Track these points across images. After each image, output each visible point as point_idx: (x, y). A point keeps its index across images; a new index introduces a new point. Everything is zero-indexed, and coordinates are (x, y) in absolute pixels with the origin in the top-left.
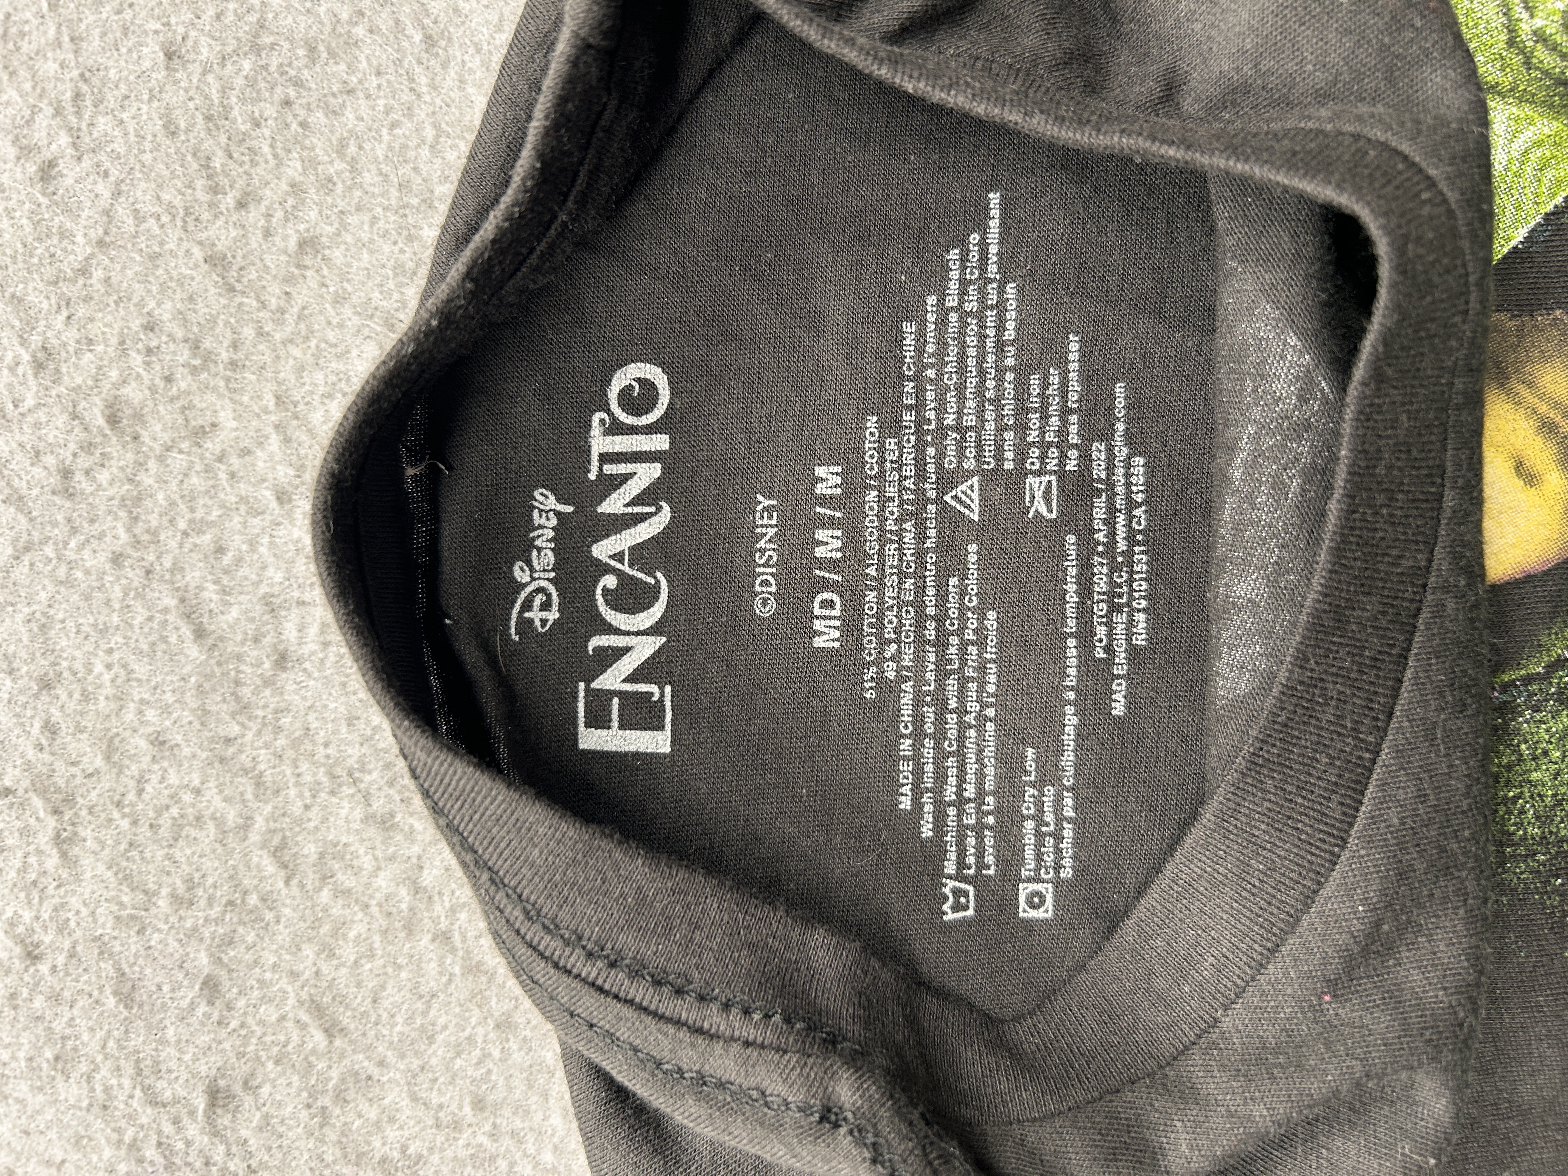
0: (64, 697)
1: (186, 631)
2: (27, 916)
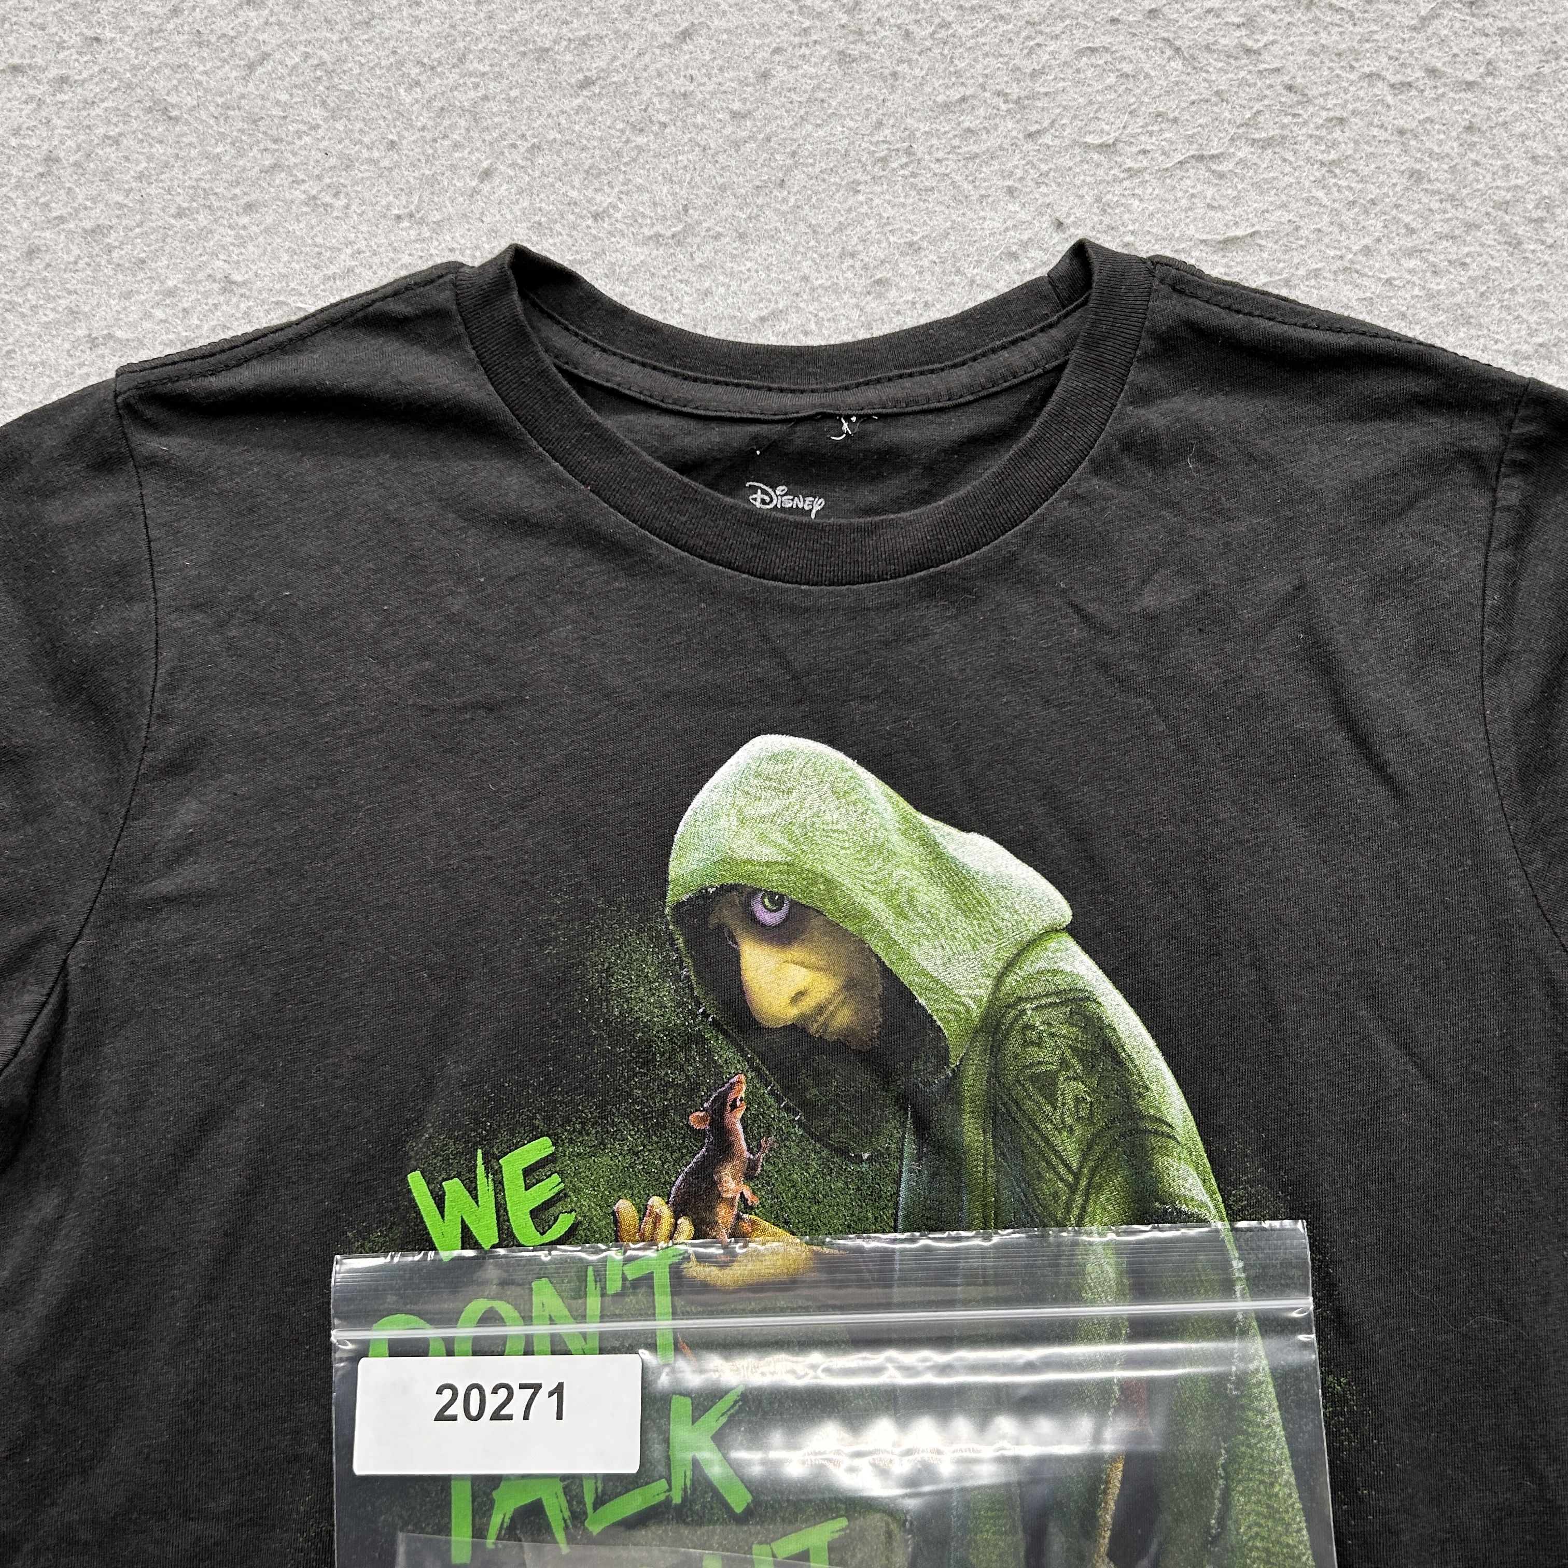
0: (734, 245)
1: (764, 313)
2: (619, 215)
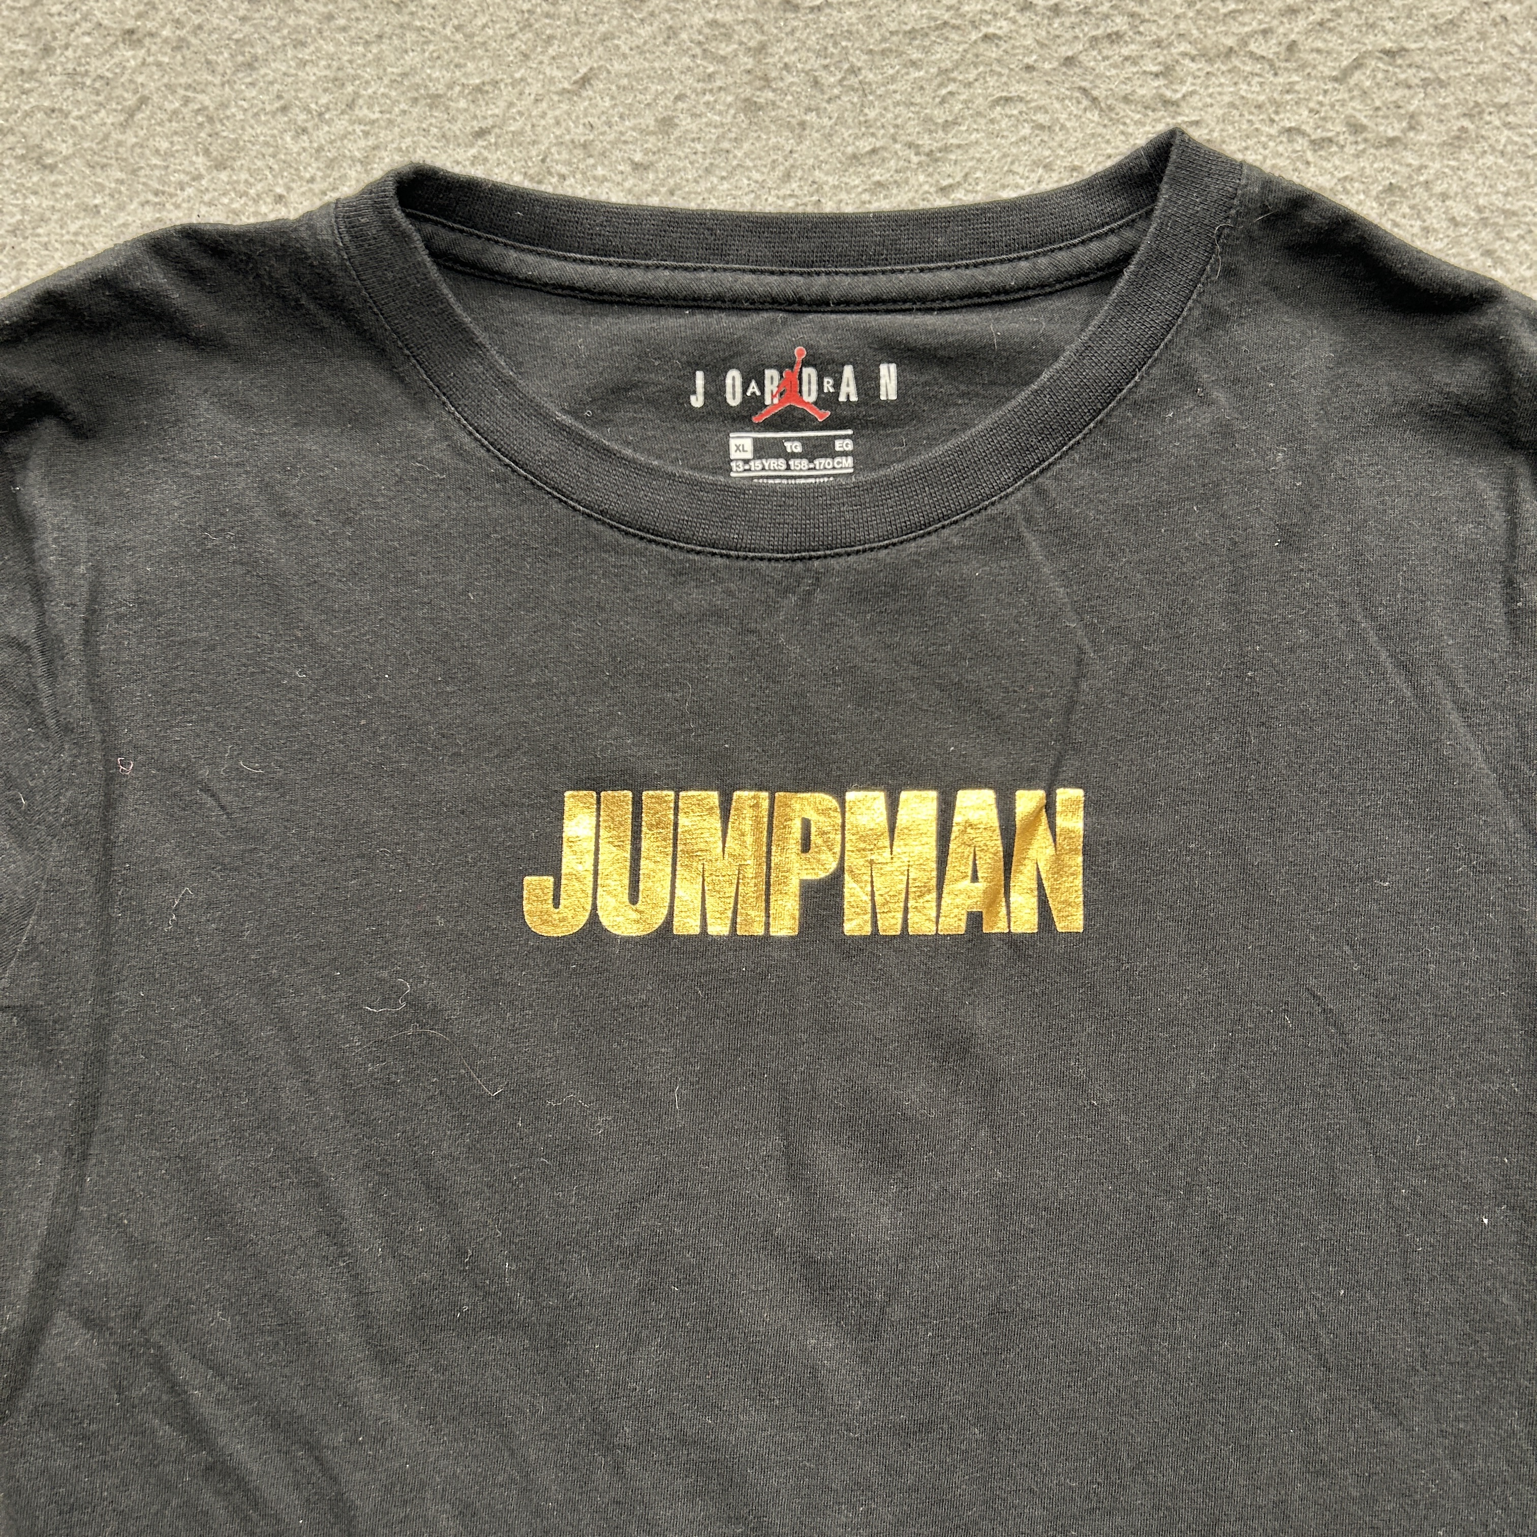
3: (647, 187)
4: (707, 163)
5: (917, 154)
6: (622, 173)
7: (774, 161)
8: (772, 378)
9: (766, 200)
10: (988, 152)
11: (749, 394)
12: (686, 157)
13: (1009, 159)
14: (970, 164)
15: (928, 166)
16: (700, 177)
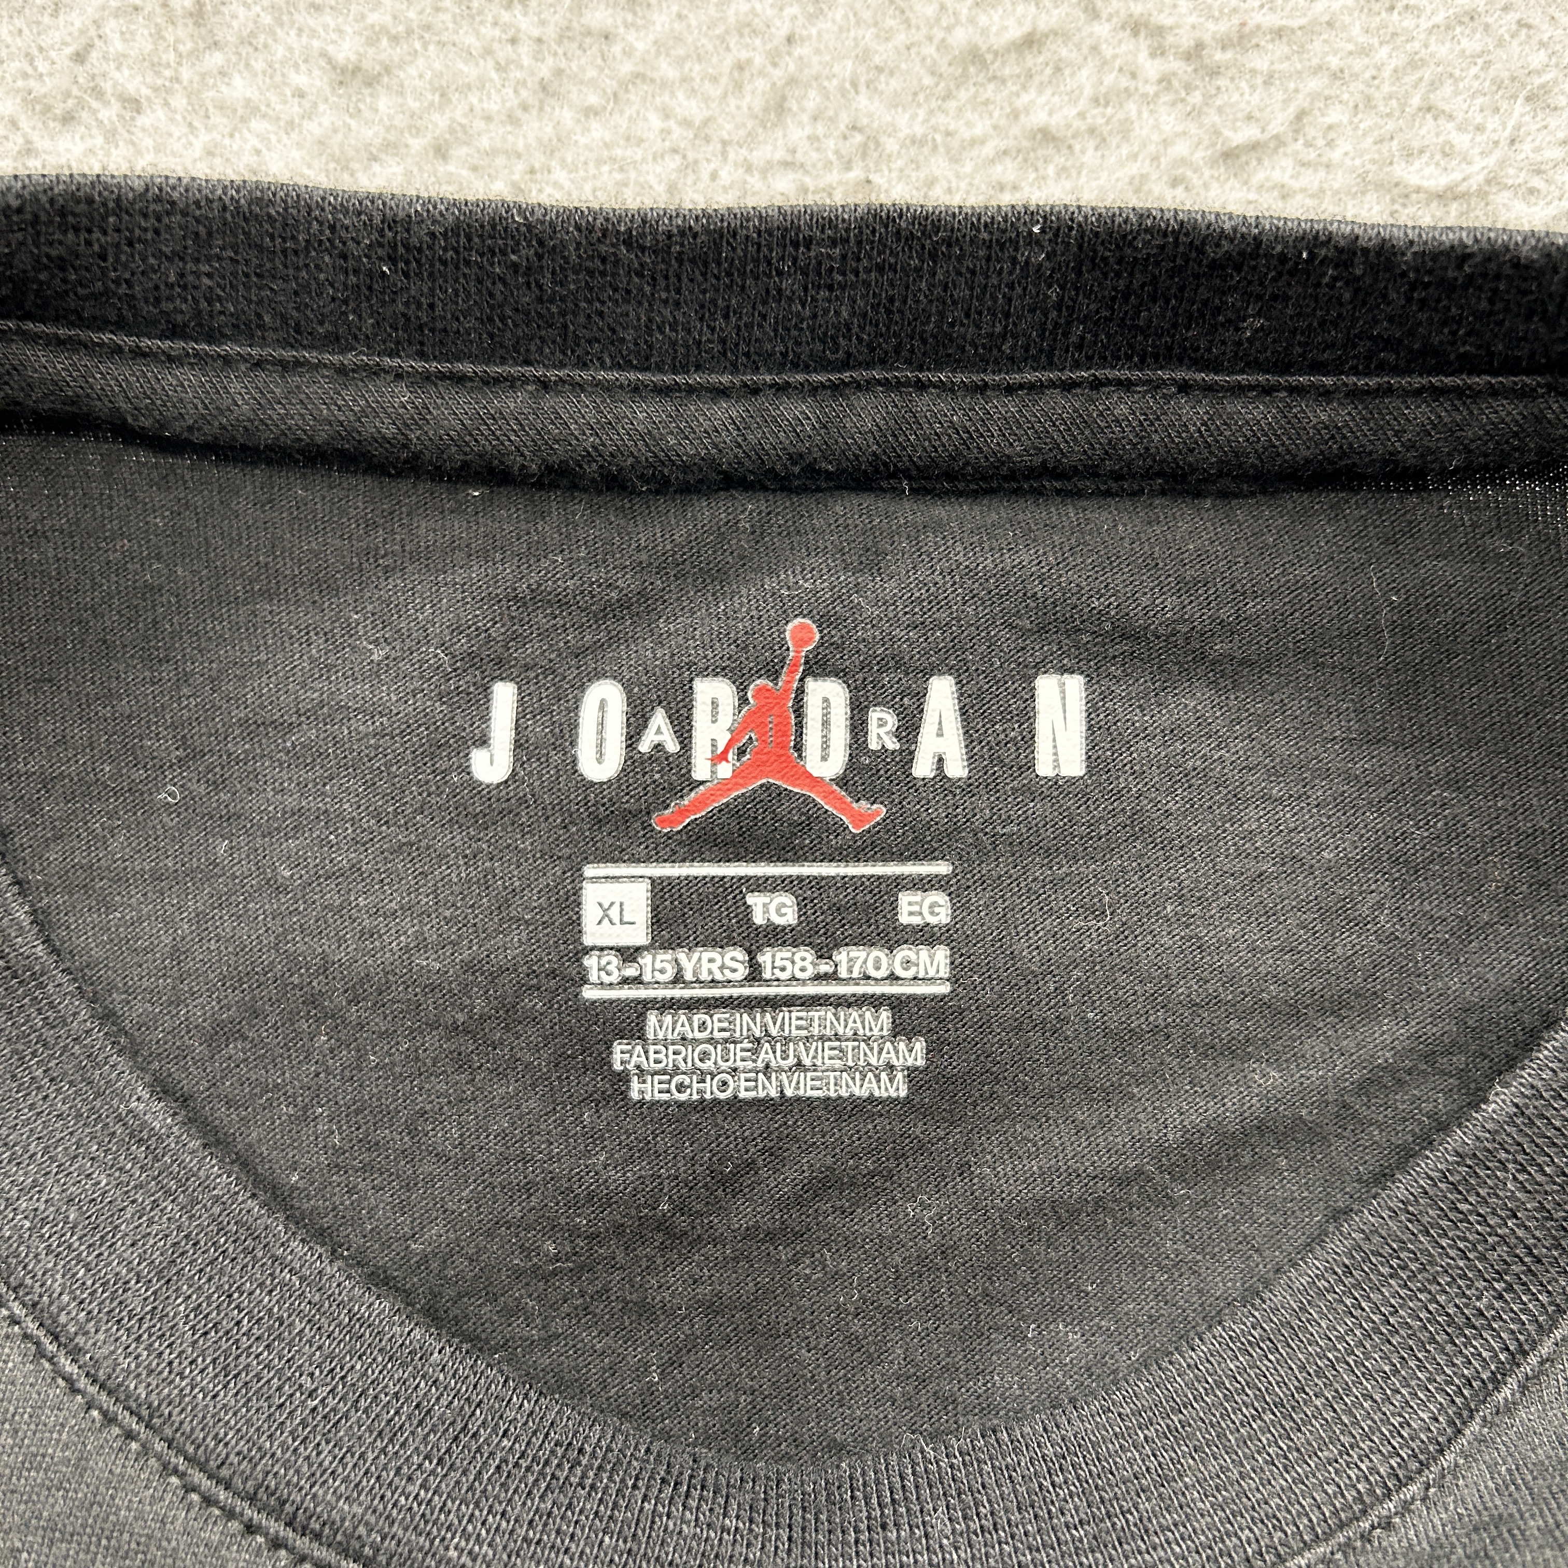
3: (369, 134)
4: (544, 71)
5: (1158, 52)
6: (300, 94)
7: (740, 67)
8: (714, 704)
9: (714, 176)
10: (1365, 51)
11: (645, 746)
12: (488, 52)
13: (1427, 74)
14: (1314, 84)
15: (1188, 88)
16: (525, 108)
